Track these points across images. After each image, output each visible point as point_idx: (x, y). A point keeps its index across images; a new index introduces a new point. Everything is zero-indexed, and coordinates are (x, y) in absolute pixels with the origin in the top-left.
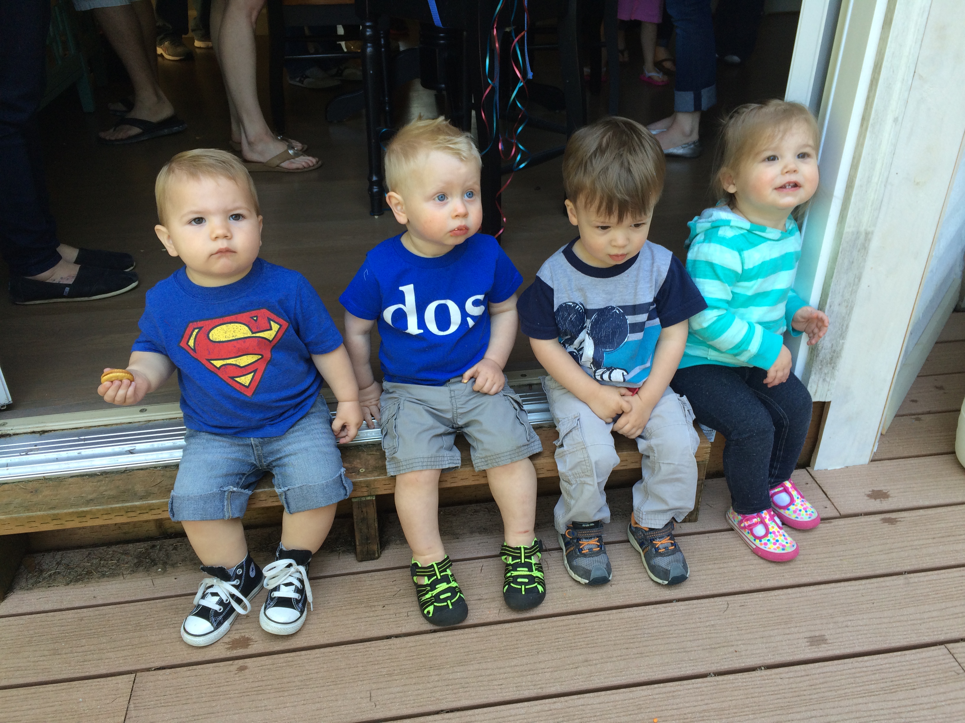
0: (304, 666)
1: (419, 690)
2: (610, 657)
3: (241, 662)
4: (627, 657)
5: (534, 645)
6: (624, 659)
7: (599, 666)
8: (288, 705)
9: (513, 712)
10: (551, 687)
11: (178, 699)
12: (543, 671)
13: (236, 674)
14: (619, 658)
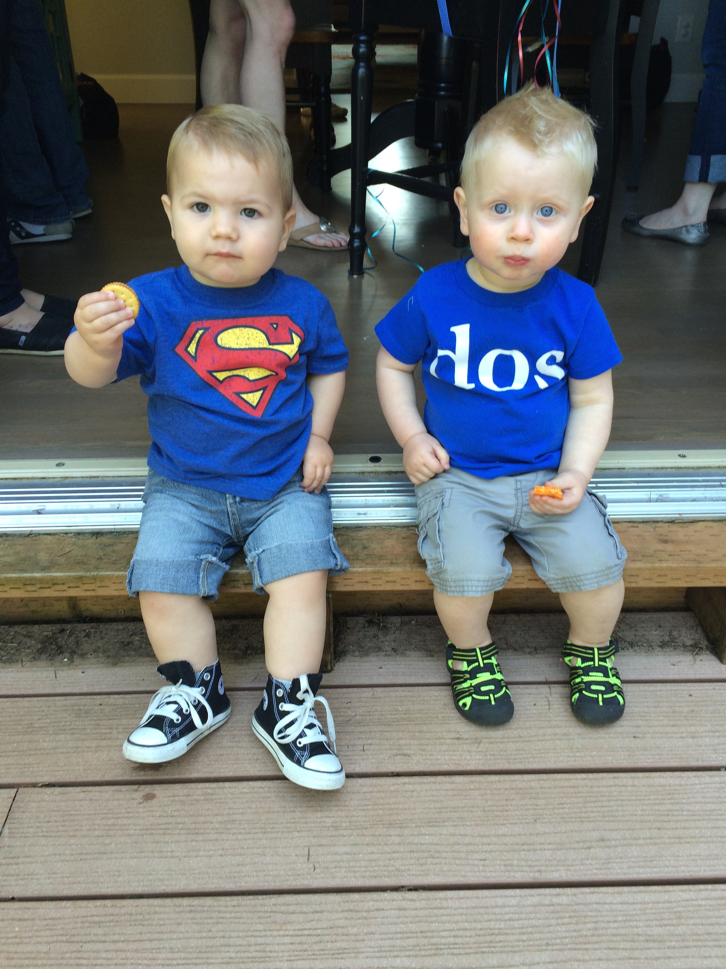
0: (226, 803)
1: (373, 853)
2: (636, 839)
3: (148, 789)
4: (659, 841)
5: (529, 809)
6: (655, 844)
7: (620, 849)
8: (201, 853)
9: (500, 901)
10: (552, 871)
11: (64, 829)
12: (542, 847)
13: (140, 803)
14: (649, 841)
